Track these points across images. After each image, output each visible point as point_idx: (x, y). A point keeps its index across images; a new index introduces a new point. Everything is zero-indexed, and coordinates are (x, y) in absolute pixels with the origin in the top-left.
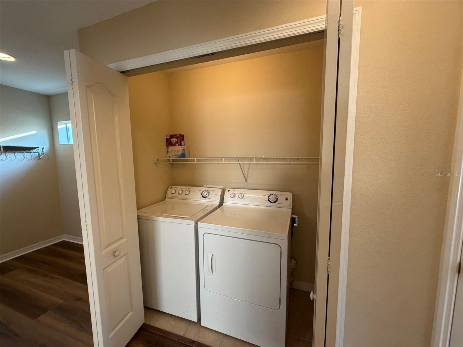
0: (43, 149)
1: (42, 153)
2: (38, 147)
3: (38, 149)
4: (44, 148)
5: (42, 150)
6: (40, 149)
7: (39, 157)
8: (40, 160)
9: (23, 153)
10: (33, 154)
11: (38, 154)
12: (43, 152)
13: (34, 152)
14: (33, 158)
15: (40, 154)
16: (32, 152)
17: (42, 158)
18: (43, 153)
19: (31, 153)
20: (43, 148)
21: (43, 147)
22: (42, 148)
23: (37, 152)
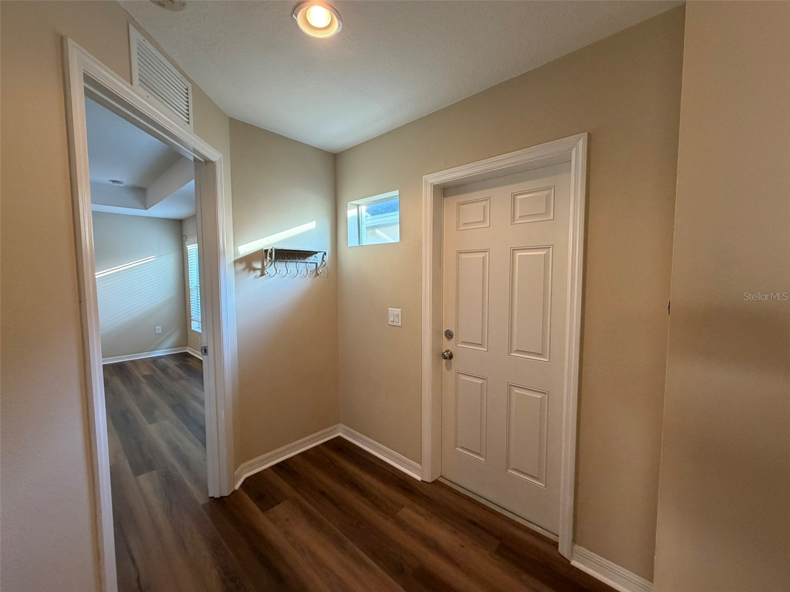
0: (325, 256)
1: (322, 263)
2: (316, 253)
3: (316, 255)
4: (327, 253)
5: (323, 257)
6: (320, 255)
7: (317, 272)
8: (318, 277)
9: (296, 262)
10: (309, 264)
11: (315, 264)
12: (324, 261)
13: (310, 261)
14: (309, 272)
15: (319, 265)
16: (309, 261)
17: (320, 273)
18: (324, 263)
19: (306, 263)
20: (325, 254)
21: (325, 251)
22: (323, 253)
23: (314, 261)
